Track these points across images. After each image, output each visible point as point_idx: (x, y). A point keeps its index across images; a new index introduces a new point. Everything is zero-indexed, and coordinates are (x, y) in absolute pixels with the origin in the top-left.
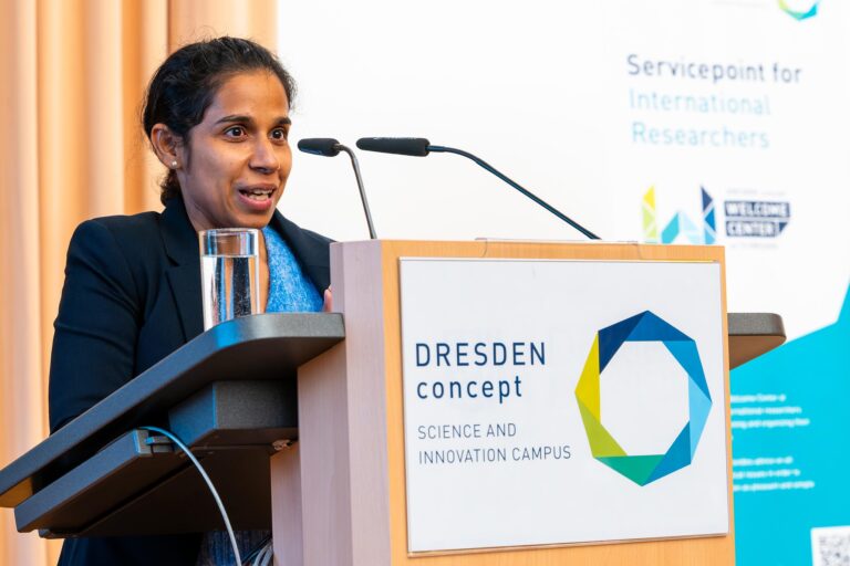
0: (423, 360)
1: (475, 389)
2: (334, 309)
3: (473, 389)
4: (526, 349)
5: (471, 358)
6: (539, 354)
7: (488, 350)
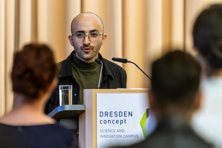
0: (101, 115)
1: (115, 122)
2: (84, 104)
3: (114, 122)
4: (128, 113)
5: (114, 115)
6: (131, 114)
7: (118, 113)
